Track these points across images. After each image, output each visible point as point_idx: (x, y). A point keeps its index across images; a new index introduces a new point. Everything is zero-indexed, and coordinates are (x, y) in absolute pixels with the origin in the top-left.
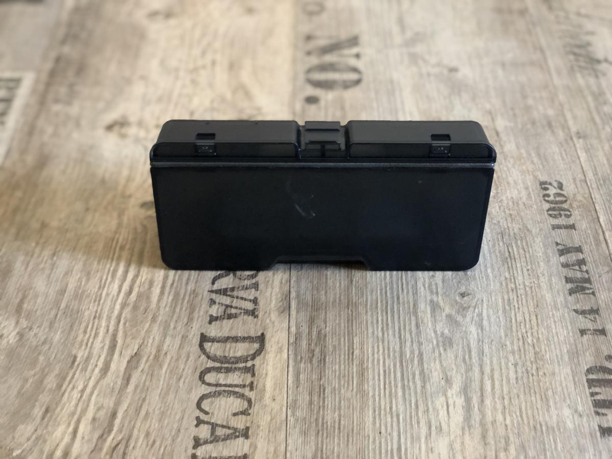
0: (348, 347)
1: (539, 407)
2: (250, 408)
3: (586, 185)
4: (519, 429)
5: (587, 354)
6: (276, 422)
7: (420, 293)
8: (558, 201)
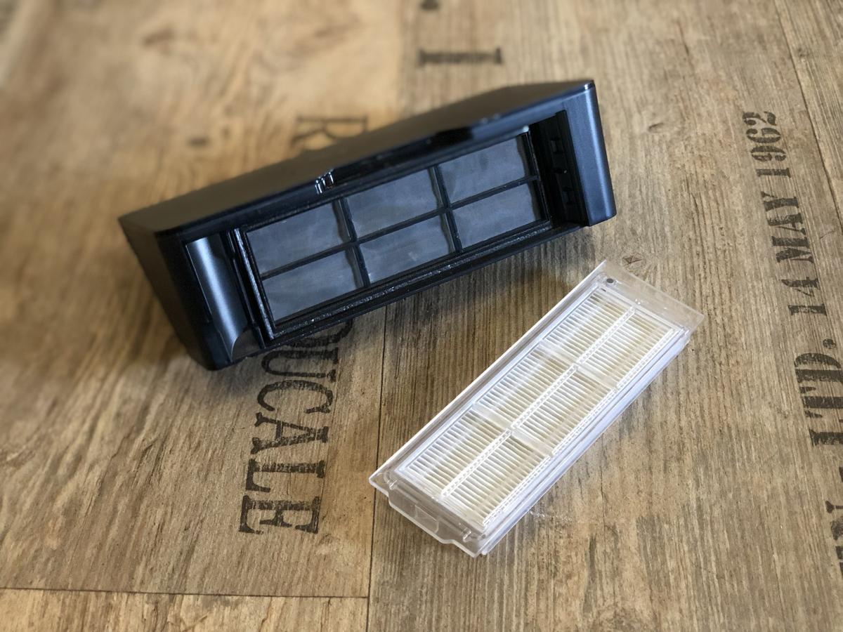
0: (468, 326)
1: (727, 405)
2: (330, 404)
3: (807, 119)
4: (698, 433)
5: (799, 338)
6: (365, 421)
7: (570, 257)
8: (769, 138)
